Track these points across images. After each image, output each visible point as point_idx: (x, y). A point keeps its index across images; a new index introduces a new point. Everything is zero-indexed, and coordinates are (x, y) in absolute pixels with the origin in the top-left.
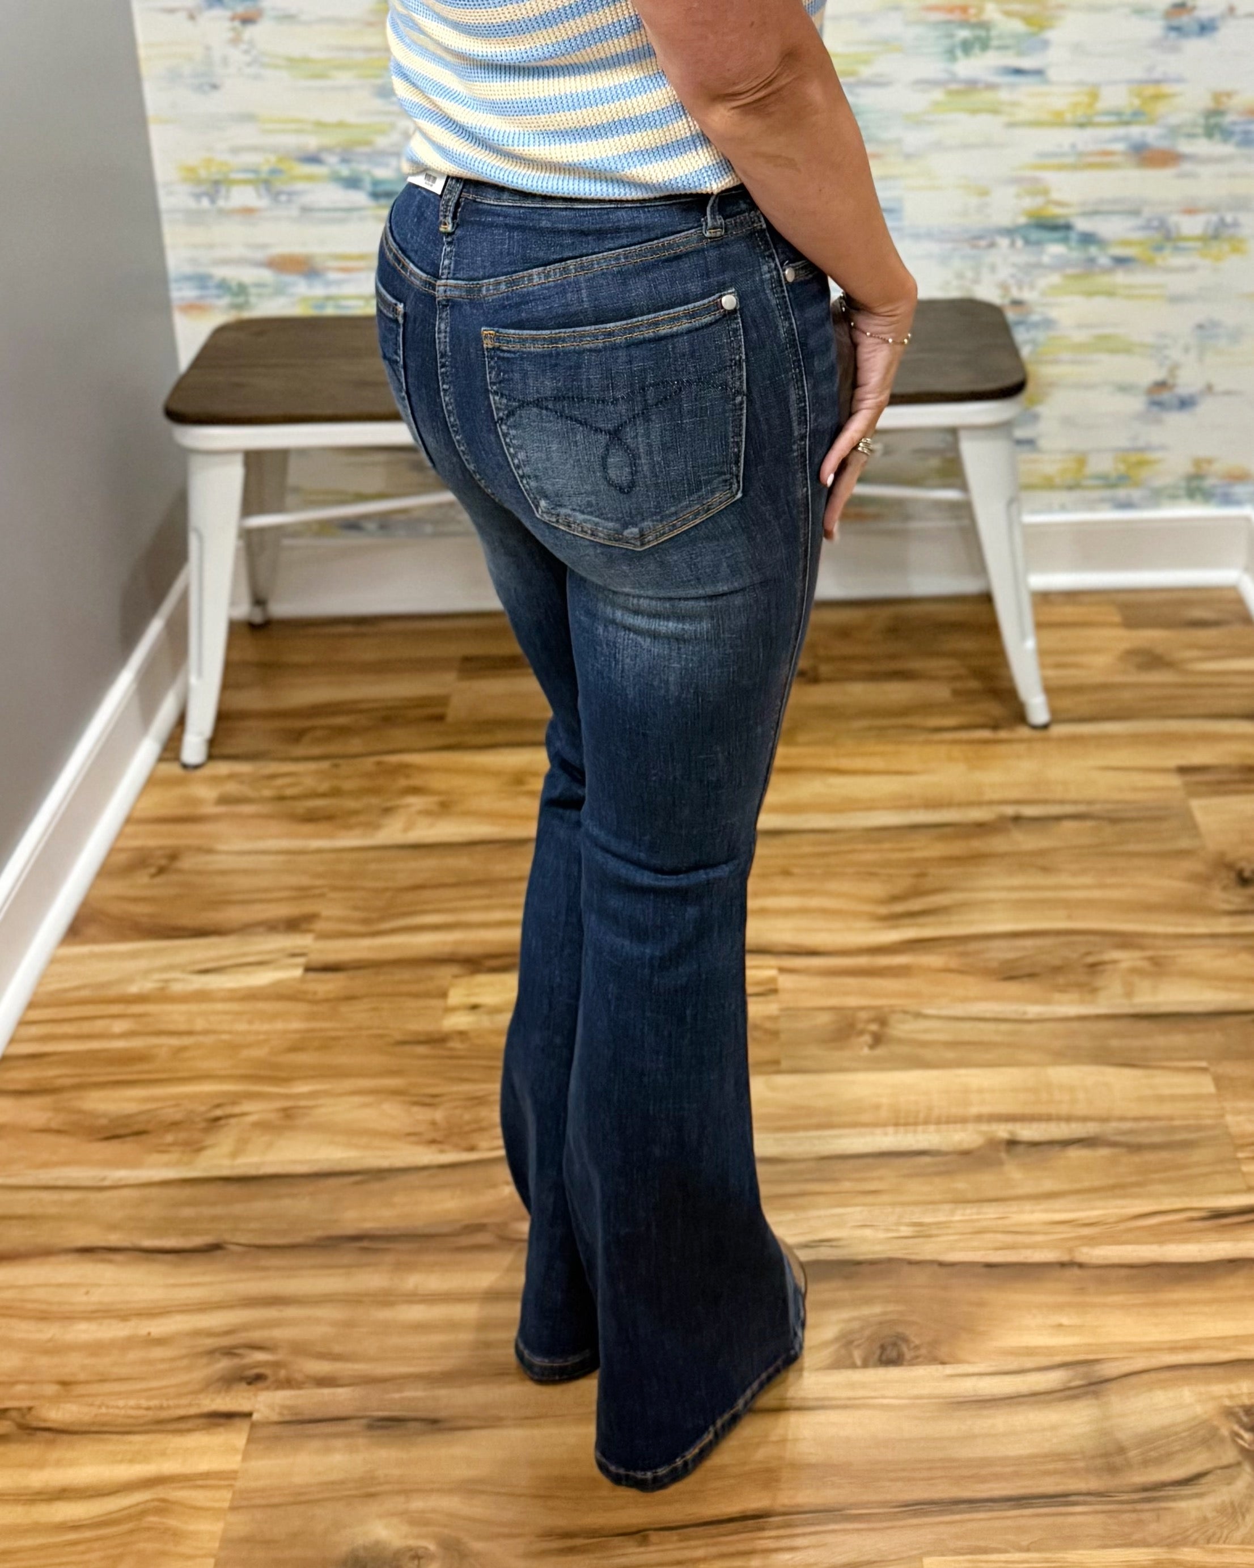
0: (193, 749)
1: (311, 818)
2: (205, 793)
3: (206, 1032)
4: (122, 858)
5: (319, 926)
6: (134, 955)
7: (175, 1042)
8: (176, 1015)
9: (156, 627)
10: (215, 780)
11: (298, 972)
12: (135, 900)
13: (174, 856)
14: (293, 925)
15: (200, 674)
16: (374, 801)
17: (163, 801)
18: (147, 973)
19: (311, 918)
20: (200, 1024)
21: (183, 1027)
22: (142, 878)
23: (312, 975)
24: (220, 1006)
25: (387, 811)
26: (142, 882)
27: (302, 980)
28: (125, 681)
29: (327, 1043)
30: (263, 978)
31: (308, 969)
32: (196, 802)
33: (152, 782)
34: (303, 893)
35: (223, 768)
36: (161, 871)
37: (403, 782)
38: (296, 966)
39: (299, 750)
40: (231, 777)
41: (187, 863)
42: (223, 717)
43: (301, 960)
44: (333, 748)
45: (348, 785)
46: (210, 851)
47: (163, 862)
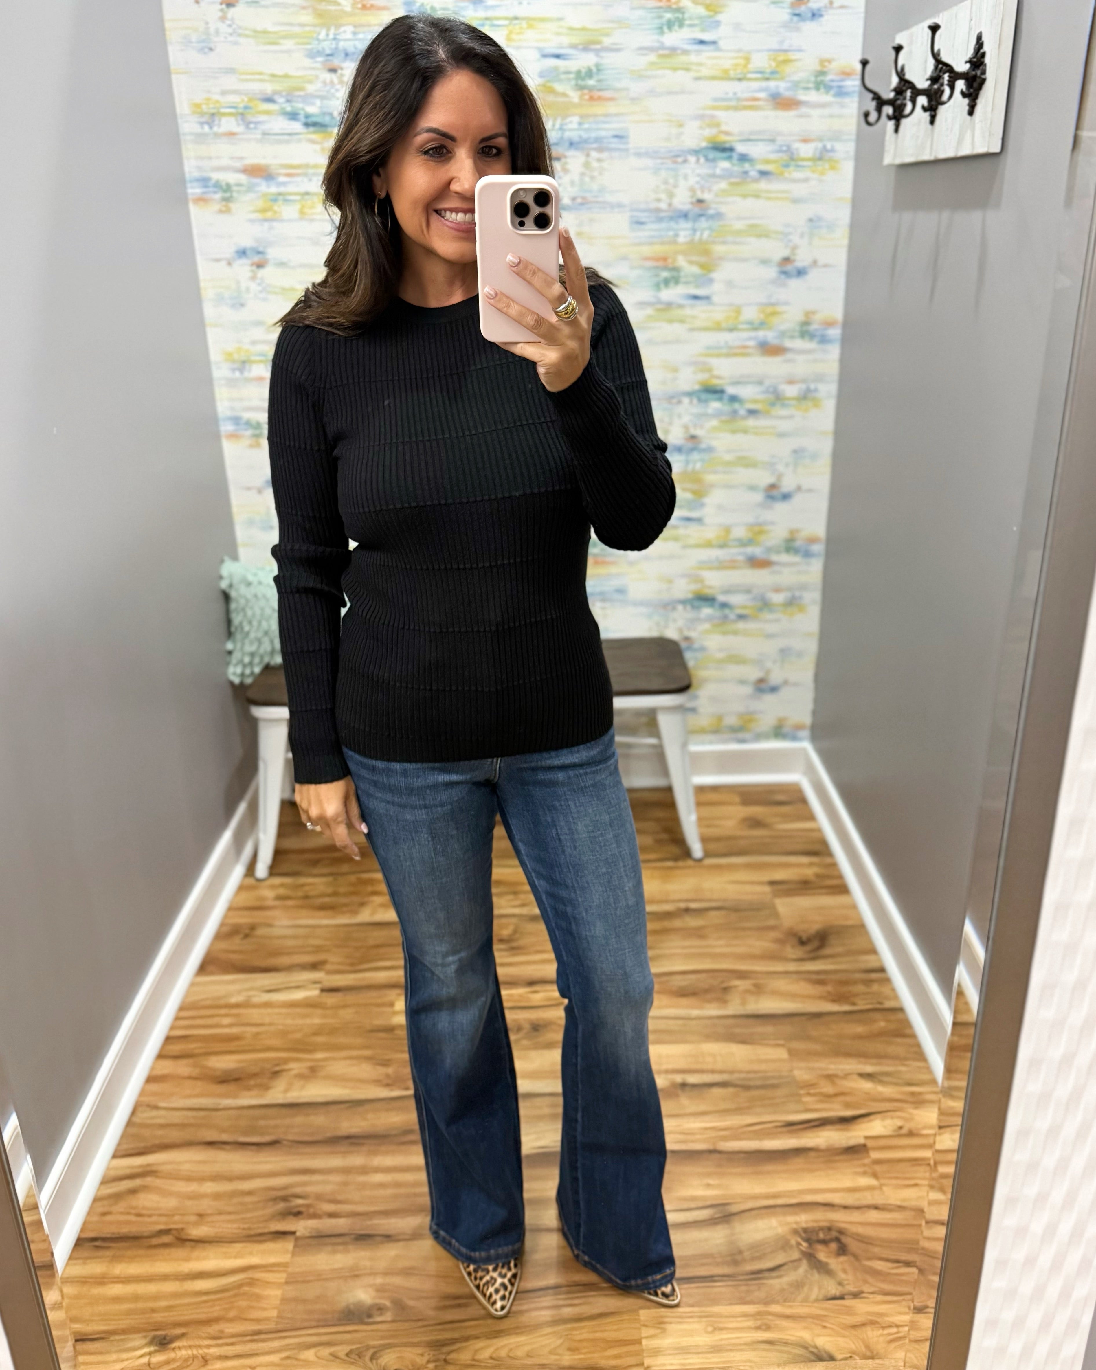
0: (262, 870)
1: (323, 908)
2: (269, 894)
3: (270, 1024)
4: (225, 929)
5: (328, 967)
6: (232, 982)
7: (255, 1030)
8: (254, 1014)
9: (242, 808)
10: (273, 887)
11: (316, 992)
12: (234, 952)
13: (253, 928)
14: (314, 966)
15: (265, 832)
16: (355, 899)
17: (247, 899)
18: (239, 992)
19: (323, 963)
20: (267, 1020)
21: (259, 1021)
22: (237, 940)
23: (324, 994)
24: (277, 1010)
25: (362, 904)
26: (236, 944)
27: (319, 996)
28: (226, 837)
29: (333, 1031)
30: (299, 995)
31: (323, 990)
32: (263, 899)
33: (242, 888)
34: (318, 949)
35: (277, 881)
36: (246, 936)
37: (370, 889)
38: (315, 989)
39: (315, 871)
40: (282, 885)
41: (260, 932)
42: (278, 853)
43: (318, 986)
44: (334, 869)
45: (342, 890)
46: (270, 926)
47: (247, 931)
